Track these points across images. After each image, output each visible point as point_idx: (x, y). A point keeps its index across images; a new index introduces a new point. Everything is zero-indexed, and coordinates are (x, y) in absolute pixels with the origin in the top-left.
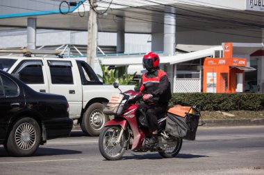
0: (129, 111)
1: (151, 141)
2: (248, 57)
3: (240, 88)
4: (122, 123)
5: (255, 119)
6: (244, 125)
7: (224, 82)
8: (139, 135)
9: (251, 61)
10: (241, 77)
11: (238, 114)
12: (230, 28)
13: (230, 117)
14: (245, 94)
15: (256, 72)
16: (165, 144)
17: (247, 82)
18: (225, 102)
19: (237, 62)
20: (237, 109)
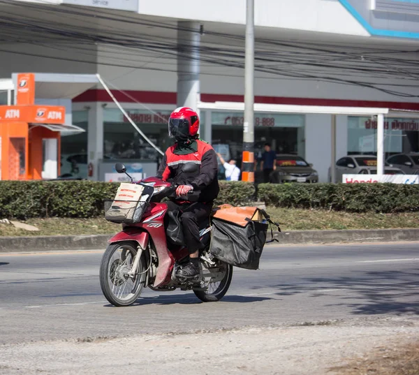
0: (151, 215)
1: (188, 270)
2: (69, 102)
3: (50, 170)
4: (140, 238)
5: (82, 236)
6: (59, 248)
7: (17, 157)
8: (168, 261)
9: (74, 113)
10: (52, 146)
11: (45, 225)
12: (30, 42)
13: (28, 232)
14: (60, 182)
15: (85, 135)
16: (208, 275)
17: (66, 156)
18: (18, 201)
19: (45, 115)
20: (43, 215)
